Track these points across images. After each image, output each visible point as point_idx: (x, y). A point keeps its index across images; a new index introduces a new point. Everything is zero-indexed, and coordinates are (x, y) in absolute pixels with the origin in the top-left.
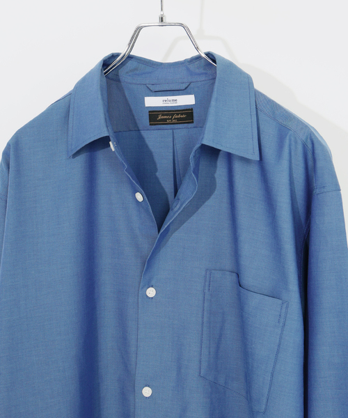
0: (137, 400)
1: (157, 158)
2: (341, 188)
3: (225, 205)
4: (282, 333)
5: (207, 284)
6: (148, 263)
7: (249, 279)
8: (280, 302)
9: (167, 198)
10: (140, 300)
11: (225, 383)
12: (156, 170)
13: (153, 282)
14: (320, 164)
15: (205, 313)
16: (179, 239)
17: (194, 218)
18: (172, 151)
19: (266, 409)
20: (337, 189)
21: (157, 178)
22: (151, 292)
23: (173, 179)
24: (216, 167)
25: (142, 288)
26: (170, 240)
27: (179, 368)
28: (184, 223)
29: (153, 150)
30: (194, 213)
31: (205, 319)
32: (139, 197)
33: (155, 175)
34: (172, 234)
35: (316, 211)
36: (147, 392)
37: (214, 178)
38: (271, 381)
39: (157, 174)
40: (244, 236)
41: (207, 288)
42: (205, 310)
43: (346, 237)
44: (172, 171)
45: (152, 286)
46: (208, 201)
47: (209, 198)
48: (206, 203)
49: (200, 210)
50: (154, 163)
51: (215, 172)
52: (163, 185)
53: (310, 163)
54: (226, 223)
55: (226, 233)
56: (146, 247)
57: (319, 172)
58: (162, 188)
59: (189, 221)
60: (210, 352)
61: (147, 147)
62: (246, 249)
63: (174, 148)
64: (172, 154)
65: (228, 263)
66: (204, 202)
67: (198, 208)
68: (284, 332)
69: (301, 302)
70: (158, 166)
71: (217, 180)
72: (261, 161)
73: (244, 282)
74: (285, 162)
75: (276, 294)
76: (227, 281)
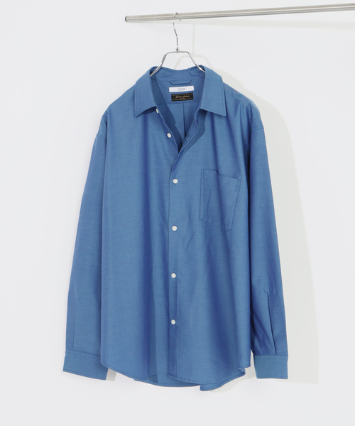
0: (170, 233)
1: (175, 118)
3: (210, 138)
5: (202, 176)
6: (173, 168)
7: (222, 171)
8: (237, 180)
10: (170, 185)
11: (212, 223)
13: (176, 176)
14: (254, 117)
15: (202, 190)
16: (188, 155)
17: (195, 145)
19: (231, 228)
21: (175, 127)
22: (175, 181)
24: (205, 120)
25: (171, 179)
27: (190, 216)
31: (202, 193)
32: (169, 135)
35: (253, 138)
36: (174, 228)
37: (204, 125)
38: (234, 215)
40: (220, 151)
41: (202, 178)
42: (202, 188)
45: (176, 178)
47: (202, 135)
48: (201, 138)
50: (174, 120)
51: (204, 123)
53: (250, 117)
55: (211, 152)
57: (254, 120)
58: (178, 132)
60: (204, 208)
61: (170, 112)
62: (221, 157)
64: (183, 115)
65: (212, 166)
67: (197, 140)
68: (239, 193)
70: (176, 121)
71: (206, 126)
72: (227, 117)
73: (220, 173)
74: (238, 117)
75: (235, 177)
76: (212, 174)
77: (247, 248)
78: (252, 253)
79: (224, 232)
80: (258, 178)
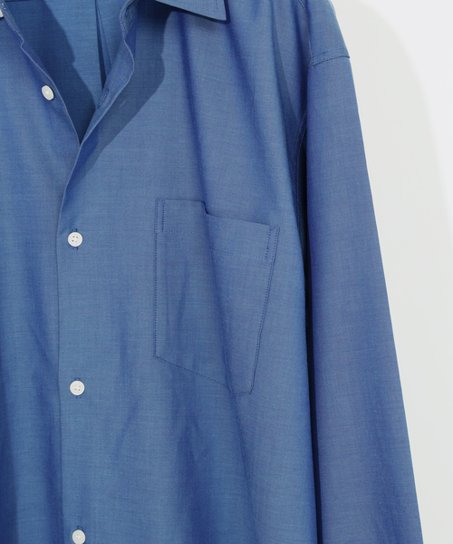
0: (62, 402)
1: (73, 40)
2: (350, 55)
4: (272, 274)
5: (159, 220)
6: (69, 194)
7: (219, 202)
8: (266, 228)
9: (92, 101)
10: (59, 251)
11: (194, 366)
12: (72, 58)
13: (78, 224)
14: (316, 19)
15: (158, 263)
16: (111, 154)
17: (134, 122)
18: (95, 28)
19: (253, 386)
20: (345, 56)
21: (74, 71)
22: (75, 239)
23: (99, 71)
24: (162, 42)
25: (62, 233)
26: (100, 159)
27: (124, 349)
28: (119, 131)
29: (66, 28)
30: (133, 116)
31: (159, 273)
32: (48, 93)
33: (72, 66)
34: (102, 149)
35: (314, 92)
36: (77, 388)
37: (161, 60)
38: (259, 344)
39: (75, 65)
40: (209, 138)
41: (159, 226)
42: (158, 259)
43: (359, 124)
44: (96, 57)
45: (76, 231)
46: (154, 96)
47: (154, 91)
48: (151, 99)
49: (142, 110)
50: (69, 48)
51: (161, 52)
52: (85, 81)
53: (303, 23)
54: (183, 128)
55: (183, 142)
56: (64, 173)
57: (316, 31)
58: (83, 85)
59: (126, 128)
60: (168, 321)
61: (57, 23)
62: (214, 158)
63: (98, 24)
64: (96, 33)
65: (187, 188)
66: (147, 98)
67: (138, 108)
68: (275, 271)
69: (299, 232)
70: (75, 52)
71: (165, 63)
72: (228, 21)
73: (212, 206)
74: (265, 21)
75: (259, 218)
76: (189, 215)
77: (307, 450)
78: (323, 464)
79: (232, 395)
80: (332, 218)
